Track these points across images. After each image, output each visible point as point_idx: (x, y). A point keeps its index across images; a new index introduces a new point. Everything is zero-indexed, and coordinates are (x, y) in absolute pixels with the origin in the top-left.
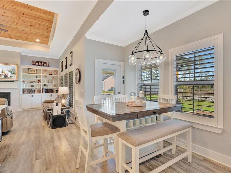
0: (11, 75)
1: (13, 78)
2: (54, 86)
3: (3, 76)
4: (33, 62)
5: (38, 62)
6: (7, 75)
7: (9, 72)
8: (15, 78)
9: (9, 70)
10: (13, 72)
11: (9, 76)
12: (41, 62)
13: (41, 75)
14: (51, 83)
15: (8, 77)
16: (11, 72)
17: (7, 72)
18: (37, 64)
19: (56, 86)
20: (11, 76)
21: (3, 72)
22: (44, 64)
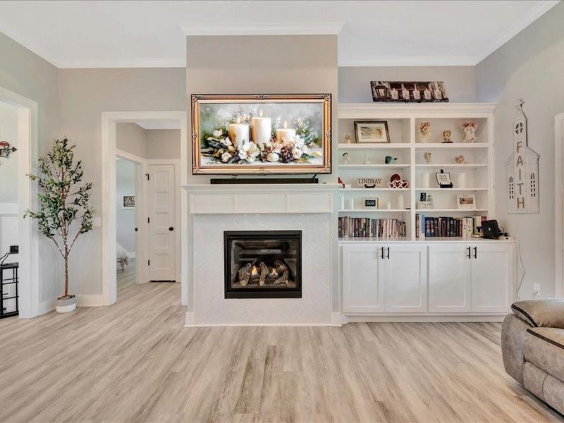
0: (306, 150)
1: (313, 162)
2: (462, 201)
3: (274, 157)
4: (375, 86)
5: (395, 85)
6: (290, 150)
7: (299, 133)
8: (320, 162)
9: (297, 125)
10: (314, 134)
11: (297, 153)
12: (409, 85)
13: (412, 145)
14: (451, 186)
15: (295, 160)
16: (307, 132)
17: (291, 136)
18: (394, 93)
19: (470, 202)
20: (304, 156)
21: (274, 137)
22: (422, 94)
